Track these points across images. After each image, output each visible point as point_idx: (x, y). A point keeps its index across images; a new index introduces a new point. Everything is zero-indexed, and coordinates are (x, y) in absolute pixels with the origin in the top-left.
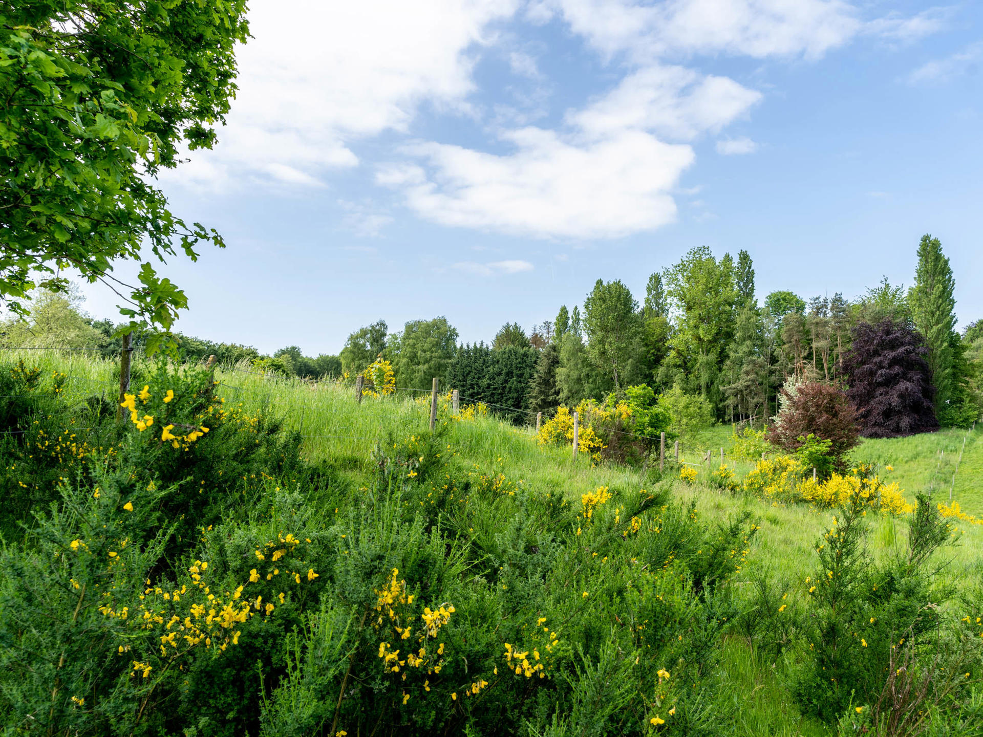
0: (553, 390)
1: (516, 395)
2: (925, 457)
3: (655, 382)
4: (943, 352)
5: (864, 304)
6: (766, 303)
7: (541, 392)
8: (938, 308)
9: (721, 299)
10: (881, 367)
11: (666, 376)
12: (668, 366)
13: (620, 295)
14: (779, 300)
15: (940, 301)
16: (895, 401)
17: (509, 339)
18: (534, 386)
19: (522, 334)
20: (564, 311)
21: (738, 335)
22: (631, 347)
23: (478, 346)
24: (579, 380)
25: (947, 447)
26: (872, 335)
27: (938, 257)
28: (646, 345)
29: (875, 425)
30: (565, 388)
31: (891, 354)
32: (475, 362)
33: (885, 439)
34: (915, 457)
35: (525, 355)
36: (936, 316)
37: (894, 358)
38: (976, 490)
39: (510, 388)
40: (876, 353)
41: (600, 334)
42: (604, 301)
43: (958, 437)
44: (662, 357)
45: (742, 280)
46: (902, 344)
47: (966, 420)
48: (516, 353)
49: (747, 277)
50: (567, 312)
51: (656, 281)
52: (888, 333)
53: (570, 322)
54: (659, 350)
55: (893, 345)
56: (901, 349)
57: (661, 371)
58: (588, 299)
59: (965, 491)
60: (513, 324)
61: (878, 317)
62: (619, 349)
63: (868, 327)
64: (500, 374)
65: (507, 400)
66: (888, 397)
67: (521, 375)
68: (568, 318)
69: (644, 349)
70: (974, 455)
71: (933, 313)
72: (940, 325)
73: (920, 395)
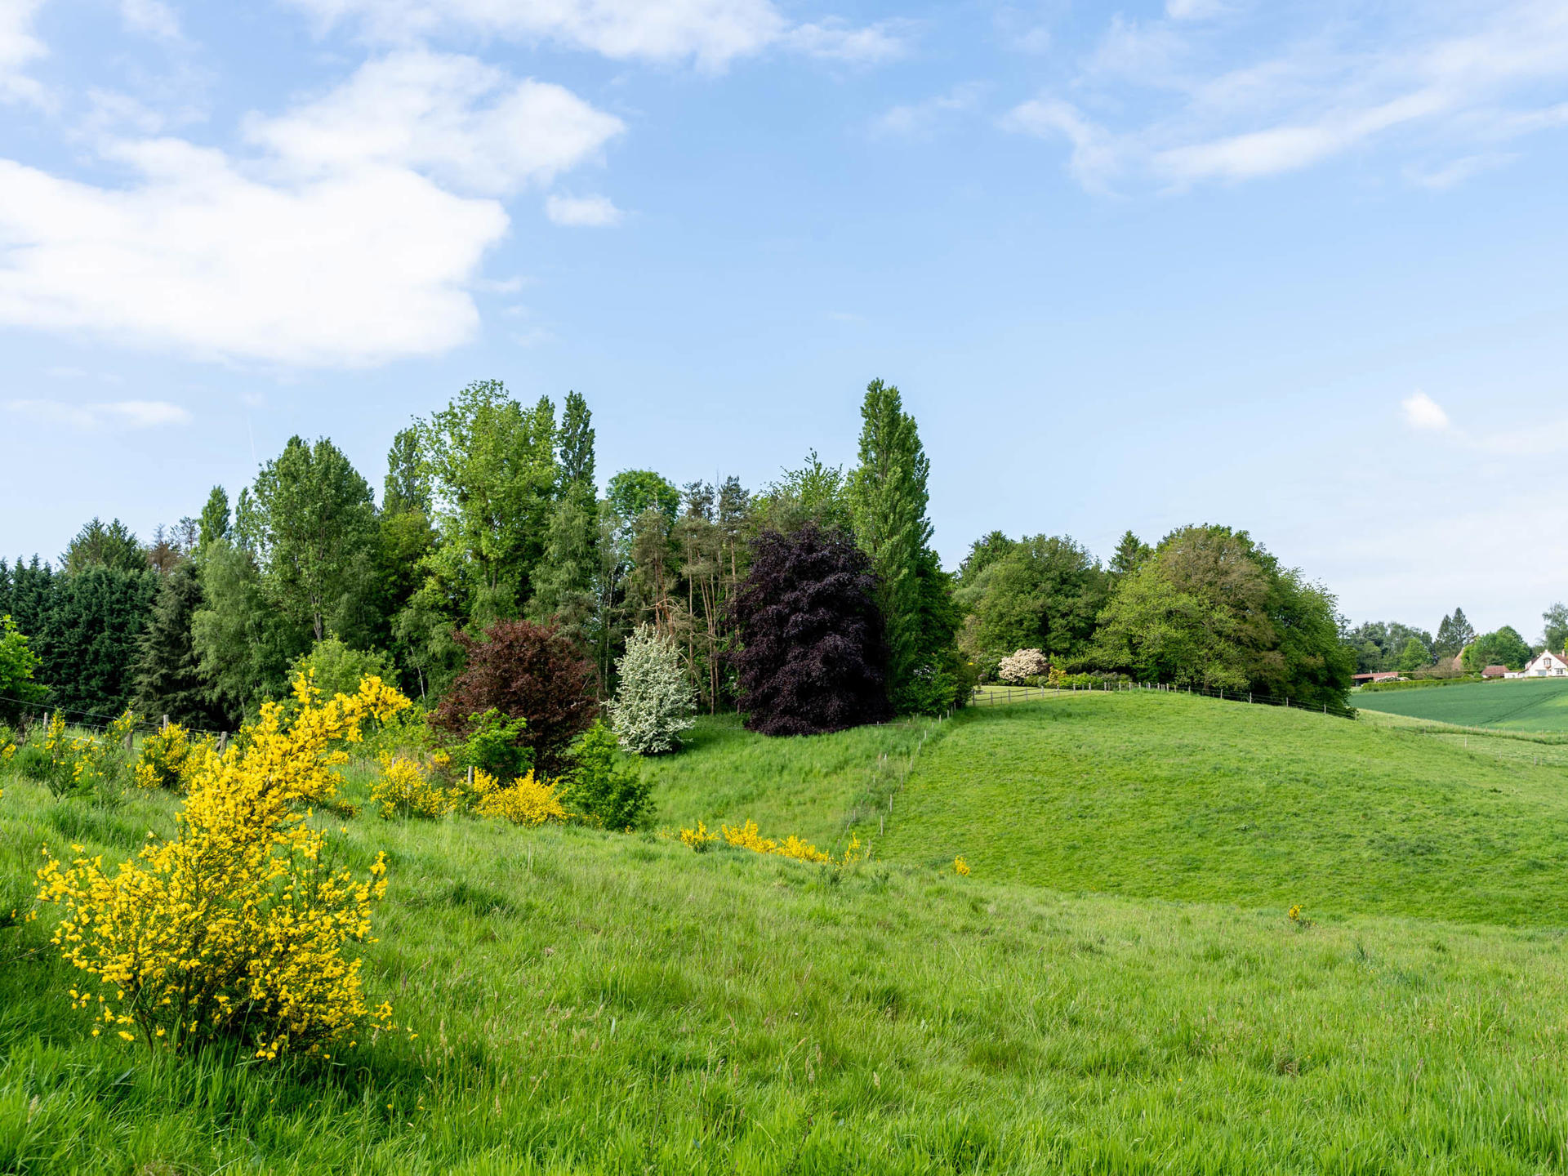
0: (187, 657)
1: (108, 667)
2: (856, 766)
3: (394, 639)
4: (902, 583)
5: (774, 499)
6: (609, 491)
7: (161, 661)
8: (894, 507)
9: (520, 482)
10: (795, 607)
11: (417, 627)
12: (421, 609)
13: (328, 468)
14: (632, 486)
15: (897, 497)
16: (816, 666)
17: (97, 553)
18: (147, 651)
19: (131, 543)
20: (219, 497)
21: (553, 549)
22: (348, 571)
23: (27, 566)
24: (240, 636)
25: (895, 747)
26: (783, 552)
27: (894, 420)
28: (381, 567)
29: (784, 712)
30: (211, 651)
31: (813, 587)
32: (18, 598)
33: (799, 737)
34: (840, 767)
35: (131, 585)
36: (890, 521)
37: (818, 593)
38: (924, 819)
39: (97, 653)
40: (791, 585)
41: (285, 545)
42: (295, 479)
43: (917, 730)
44: (410, 591)
45: (572, 449)
46: (833, 569)
47: (937, 702)
48: (111, 581)
49: (580, 441)
50: (225, 500)
51: (408, 443)
52: (811, 549)
53: (232, 520)
54: (405, 576)
55: (819, 569)
56: (831, 579)
57: (404, 619)
58: (263, 474)
59: (907, 821)
60: (110, 522)
61: (796, 522)
62: (324, 574)
63: (779, 539)
64: (74, 624)
65: (89, 678)
66: (806, 662)
67: (121, 627)
68: (227, 512)
69: (373, 574)
70: (936, 760)
71: (886, 518)
72: (896, 538)
73: (860, 659)
